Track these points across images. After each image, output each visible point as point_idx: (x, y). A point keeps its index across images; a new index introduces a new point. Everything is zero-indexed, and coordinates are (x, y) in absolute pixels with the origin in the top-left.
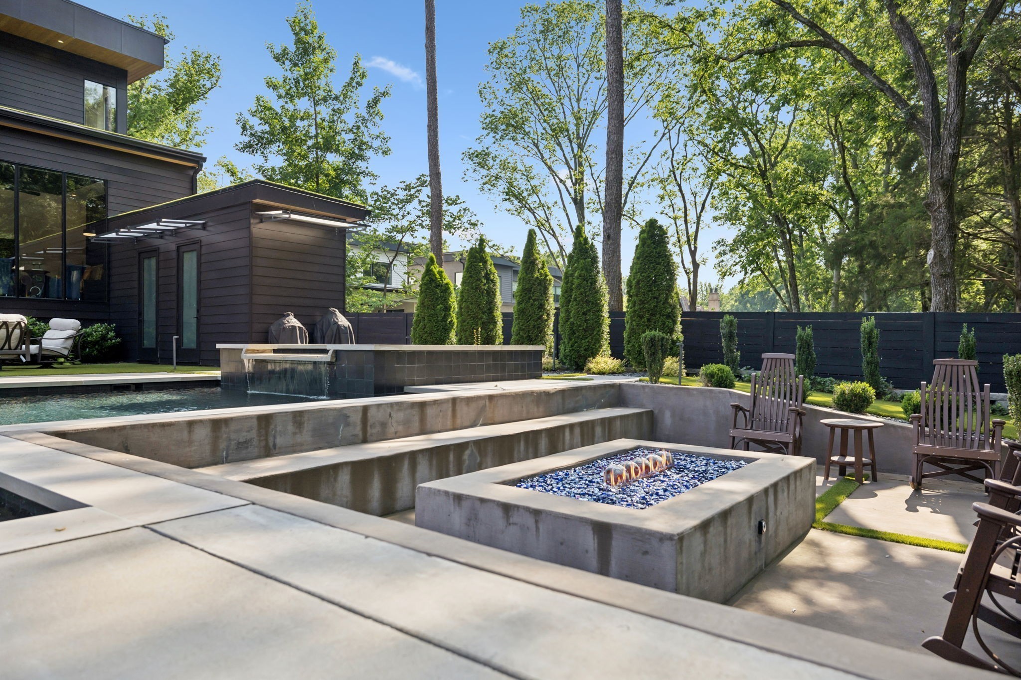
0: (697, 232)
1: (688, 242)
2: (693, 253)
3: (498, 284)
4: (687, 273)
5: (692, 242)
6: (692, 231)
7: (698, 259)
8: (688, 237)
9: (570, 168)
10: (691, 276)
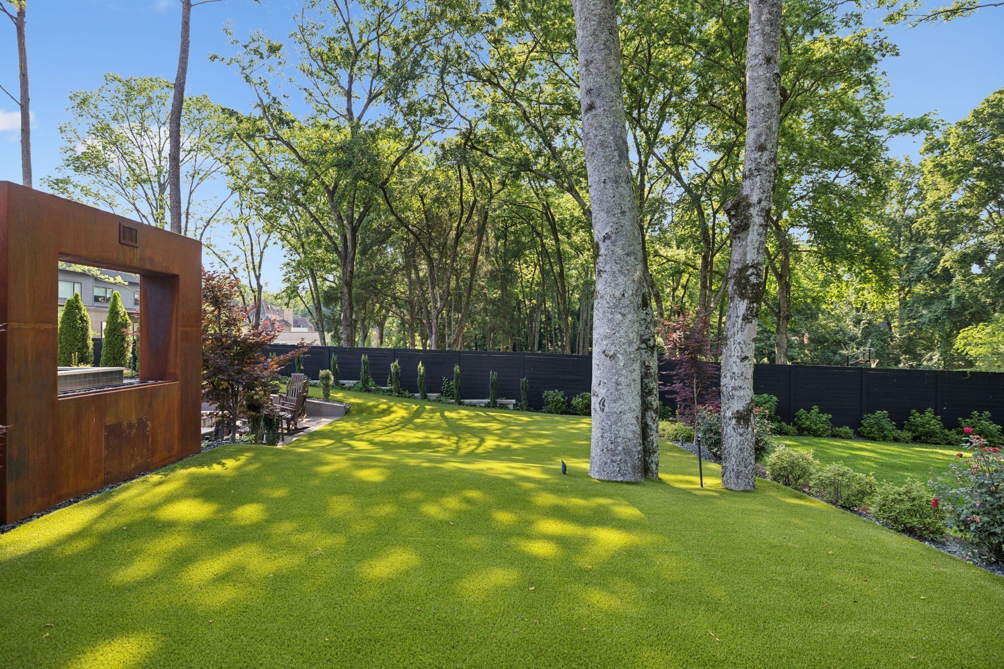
0: (260, 263)
1: (254, 269)
2: (258, 278)
3: (90, 323)
4: (253, 291)
5: (257, 270)
6: (257, 262)
7: (262, 283)
8: (254, 266)
9: (151, 205)
10: (256, 294)
